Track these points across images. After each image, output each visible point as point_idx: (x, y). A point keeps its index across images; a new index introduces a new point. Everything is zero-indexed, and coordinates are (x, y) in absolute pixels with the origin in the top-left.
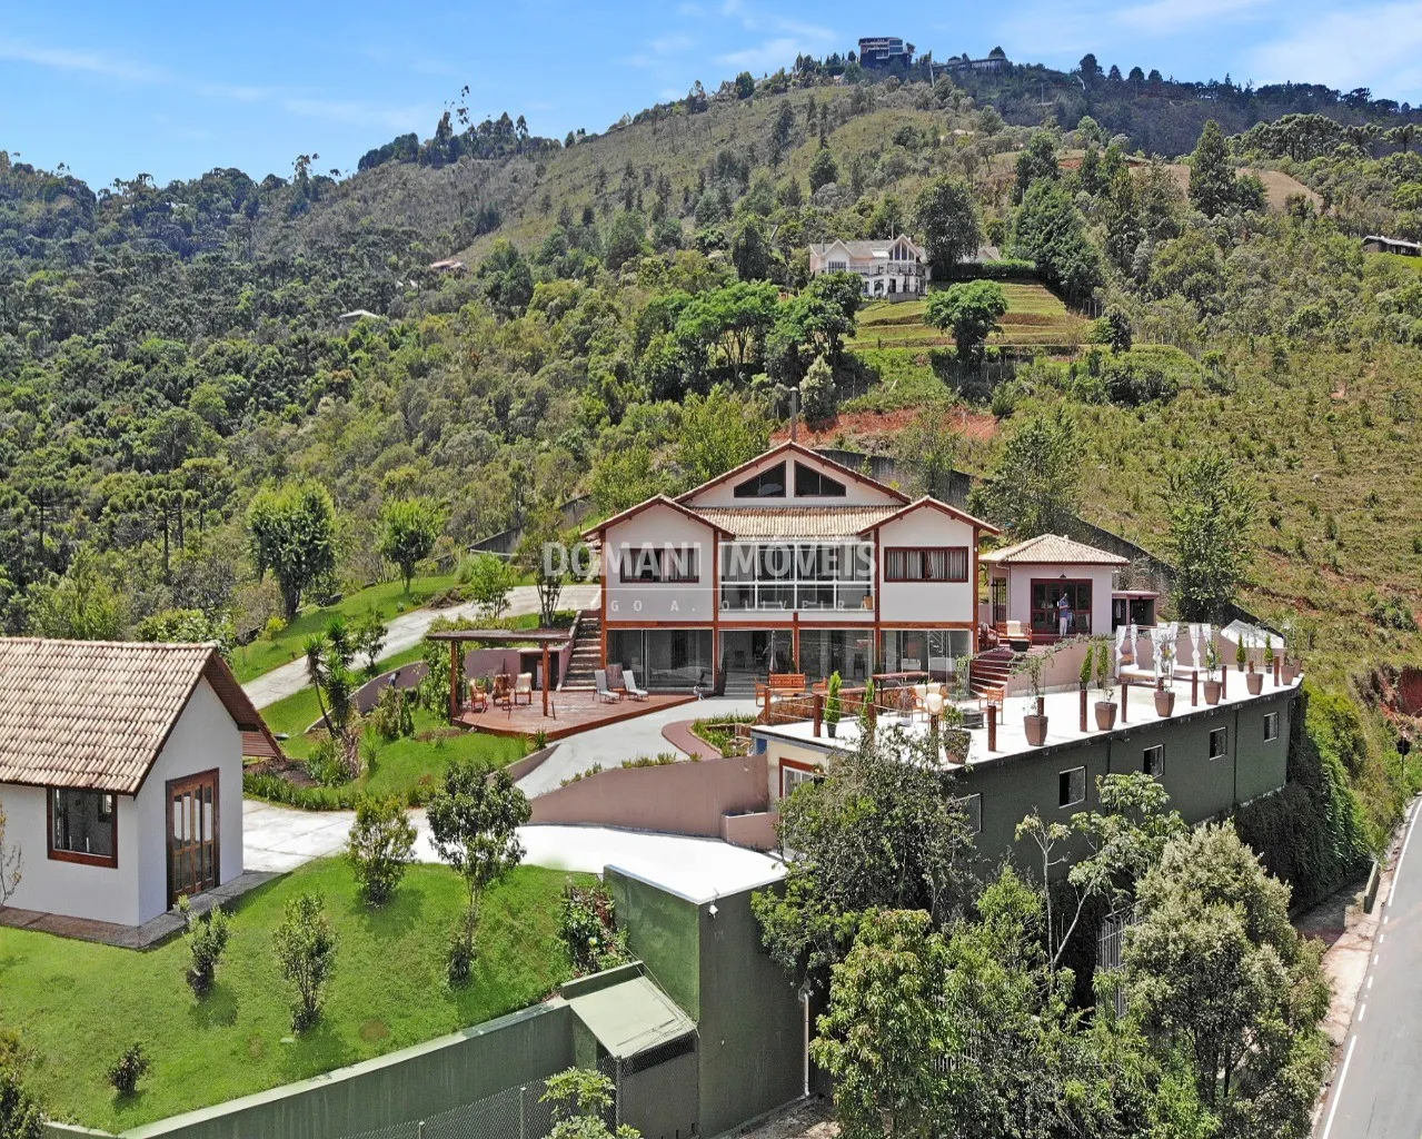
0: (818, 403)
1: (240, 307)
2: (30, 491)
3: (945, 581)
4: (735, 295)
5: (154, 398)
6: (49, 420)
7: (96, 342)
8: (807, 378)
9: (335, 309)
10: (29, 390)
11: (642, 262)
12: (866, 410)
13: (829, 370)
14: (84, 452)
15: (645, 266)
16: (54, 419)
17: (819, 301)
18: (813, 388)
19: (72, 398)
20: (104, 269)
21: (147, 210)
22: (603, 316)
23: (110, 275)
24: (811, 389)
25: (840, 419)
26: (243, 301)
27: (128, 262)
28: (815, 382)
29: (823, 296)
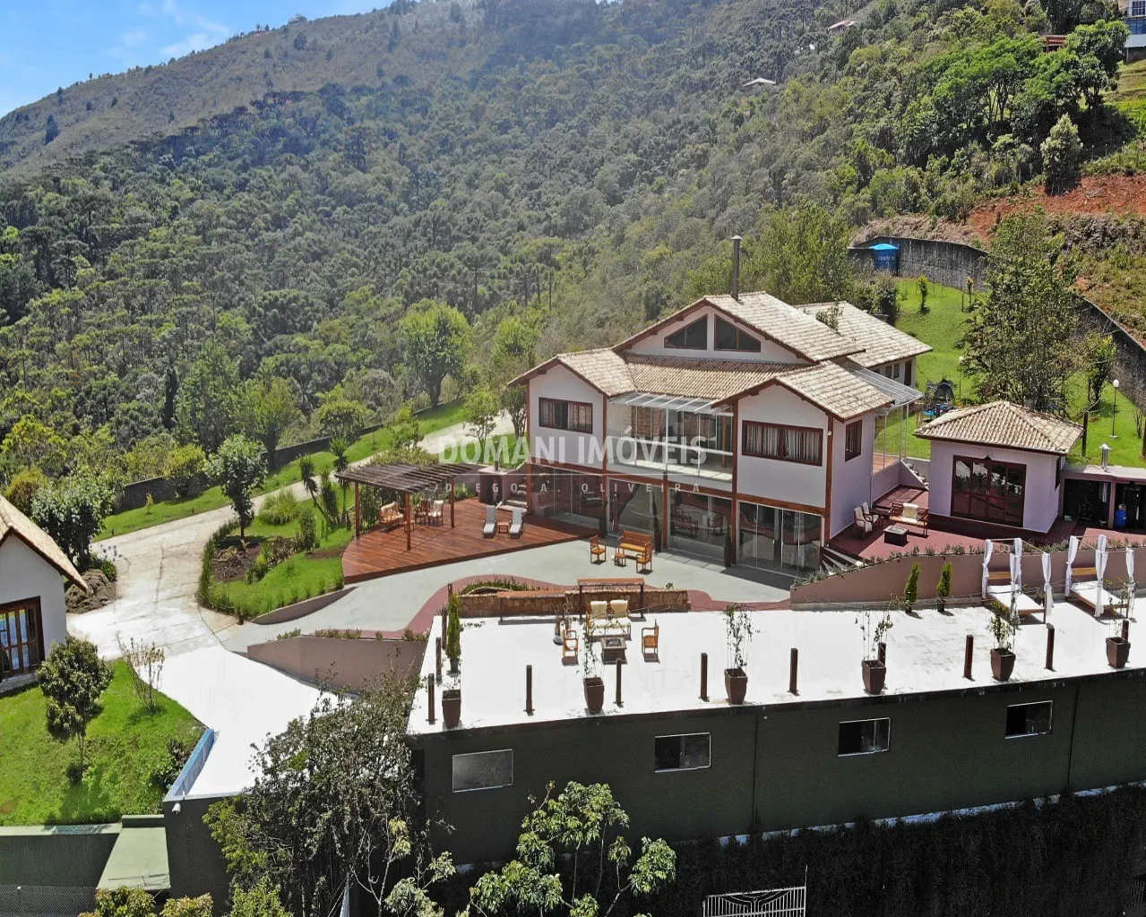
0: (1058, 165)
1: (666, 89)
2: (465, 258)
3: (799, 462)
4: (993, 52)
5: (576, 176)
6: (513, 197)
7: (570, 128)
8: (1048, 139)
9: (742, 79)
10: (504, 174)
11: (956, 15)
12: (1115, 171)
13: (1074, 129)
14: (526, 221)
15: (957, 19)
16: (516, 195)
17: (1073, 56)
18: (1055, 149)
19: (527, 180)
20: (583, 68)
21: (631, 12)
22: (886, 80)
23: (587, 73)
24: (1052, 150)
25: (1084, 182)
26: (669, 84)
27: (601, 61)
28: (1057, 143)
29: (1079, 50)
